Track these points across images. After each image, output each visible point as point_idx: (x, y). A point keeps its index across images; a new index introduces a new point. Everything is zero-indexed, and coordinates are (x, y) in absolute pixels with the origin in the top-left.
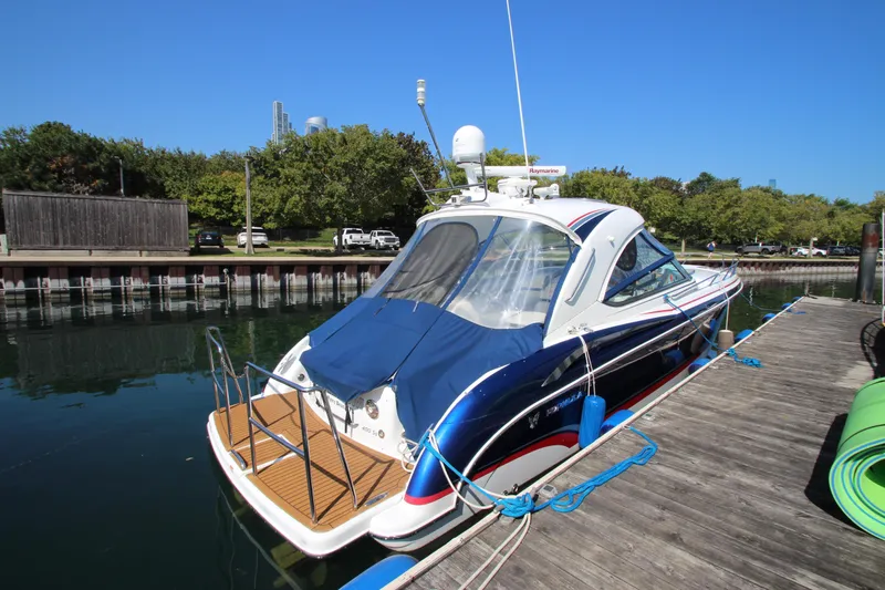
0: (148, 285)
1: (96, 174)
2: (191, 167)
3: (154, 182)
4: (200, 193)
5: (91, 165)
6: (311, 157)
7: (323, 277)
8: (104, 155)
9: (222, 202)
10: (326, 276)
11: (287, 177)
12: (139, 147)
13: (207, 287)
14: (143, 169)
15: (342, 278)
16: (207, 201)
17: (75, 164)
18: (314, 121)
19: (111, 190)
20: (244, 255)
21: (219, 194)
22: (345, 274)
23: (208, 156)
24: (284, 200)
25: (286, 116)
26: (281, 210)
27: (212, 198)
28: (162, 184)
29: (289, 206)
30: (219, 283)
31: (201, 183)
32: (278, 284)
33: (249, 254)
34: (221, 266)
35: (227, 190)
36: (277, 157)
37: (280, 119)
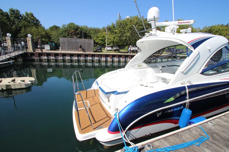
0: (84, 59)
1: (78, 34)
2: (97, 31)
3: (89, 35)
4: (98, 38)
5: (77, 32)
6: (122, 26)
7: (122, 58)
8: (79, 29)
9: (102, 40)
10: (123, 58)
11: (115, 32)
12: (87, 27)
13: (96, 60)
14: (87, 32)
15: (127, 59)
16: (99, 39)
17: (74, 32)
18: (128, 17)
19: (81, 37)
20: (105, 52)
21: (102, 38)
22: (128, 58)
23: (101, 28)
24: (114, 38)
25: (121, 17)
26: (113, 41)
27: (100, 39)
28: (91, 35)
29: (115, 40)
30: (98, 59)
31: (98, 35)
32: (111, 60)
33: (106, 52)
34: (99, 55)
35: (104, 37)
36: (114, 27)
37: (119, 18)
